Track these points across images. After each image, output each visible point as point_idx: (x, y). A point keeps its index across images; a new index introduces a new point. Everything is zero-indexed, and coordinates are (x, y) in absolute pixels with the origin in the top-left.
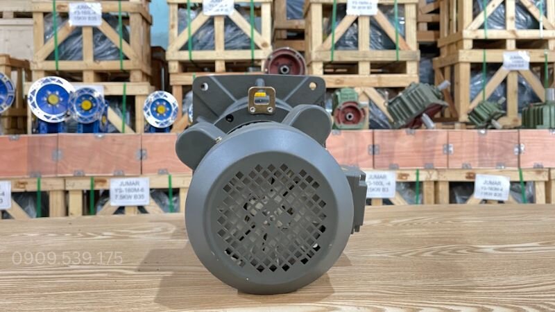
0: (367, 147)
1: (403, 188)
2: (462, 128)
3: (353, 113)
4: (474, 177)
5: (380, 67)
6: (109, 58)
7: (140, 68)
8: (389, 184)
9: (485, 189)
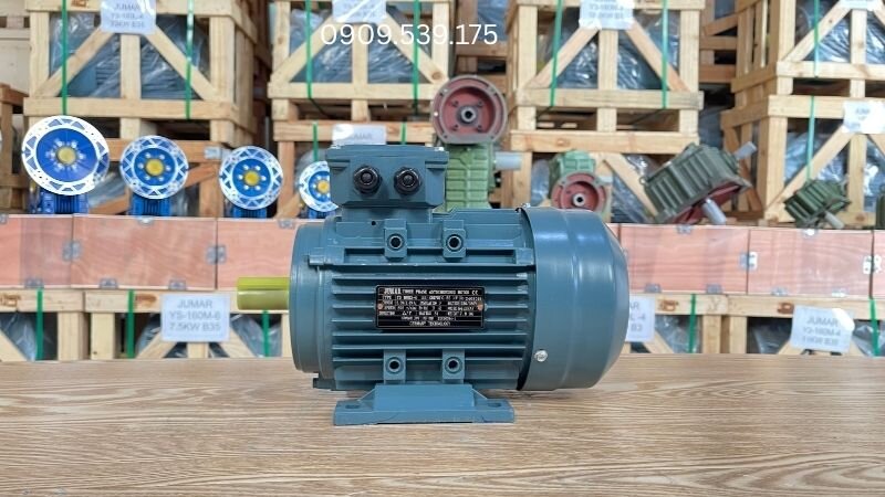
1: (667, 325)
3: (584, 193)
4: (791, 311)
7: (229, 117)
8: (643, 317)
9: (811, 331)
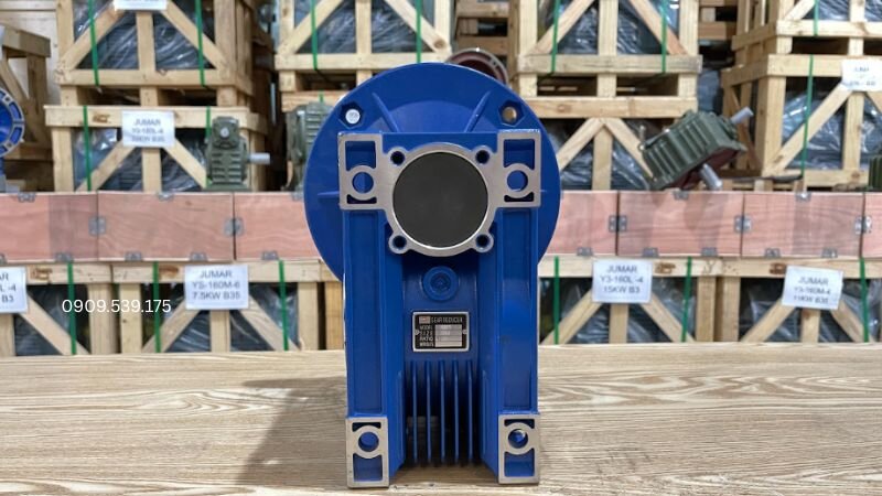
0: (606, 218)
1: (664, 287)
2: (766, 189)
4: (784, 271)
5: (632, 85)
6: (181, 66)
7: (233, 82)
8: (641, 280)
9: (802, 290)
